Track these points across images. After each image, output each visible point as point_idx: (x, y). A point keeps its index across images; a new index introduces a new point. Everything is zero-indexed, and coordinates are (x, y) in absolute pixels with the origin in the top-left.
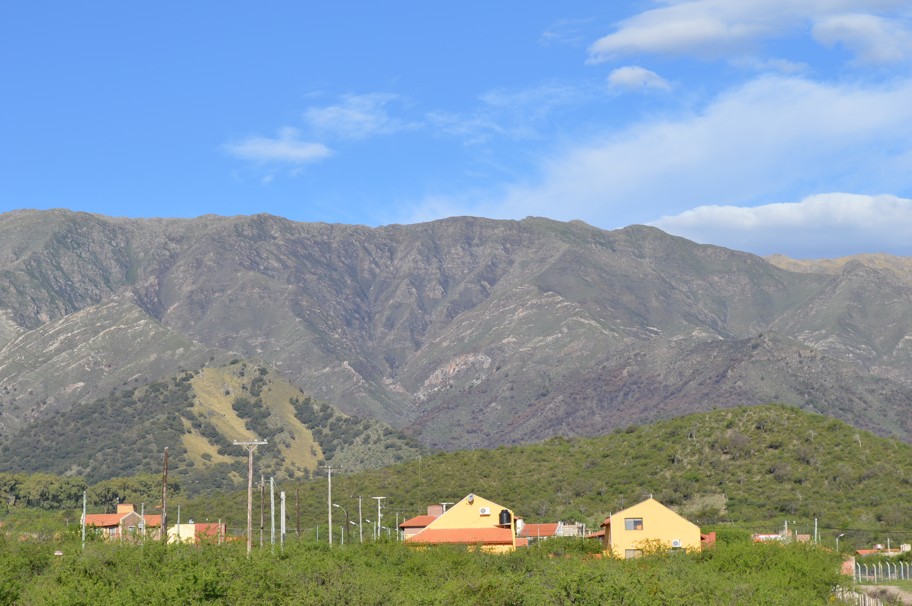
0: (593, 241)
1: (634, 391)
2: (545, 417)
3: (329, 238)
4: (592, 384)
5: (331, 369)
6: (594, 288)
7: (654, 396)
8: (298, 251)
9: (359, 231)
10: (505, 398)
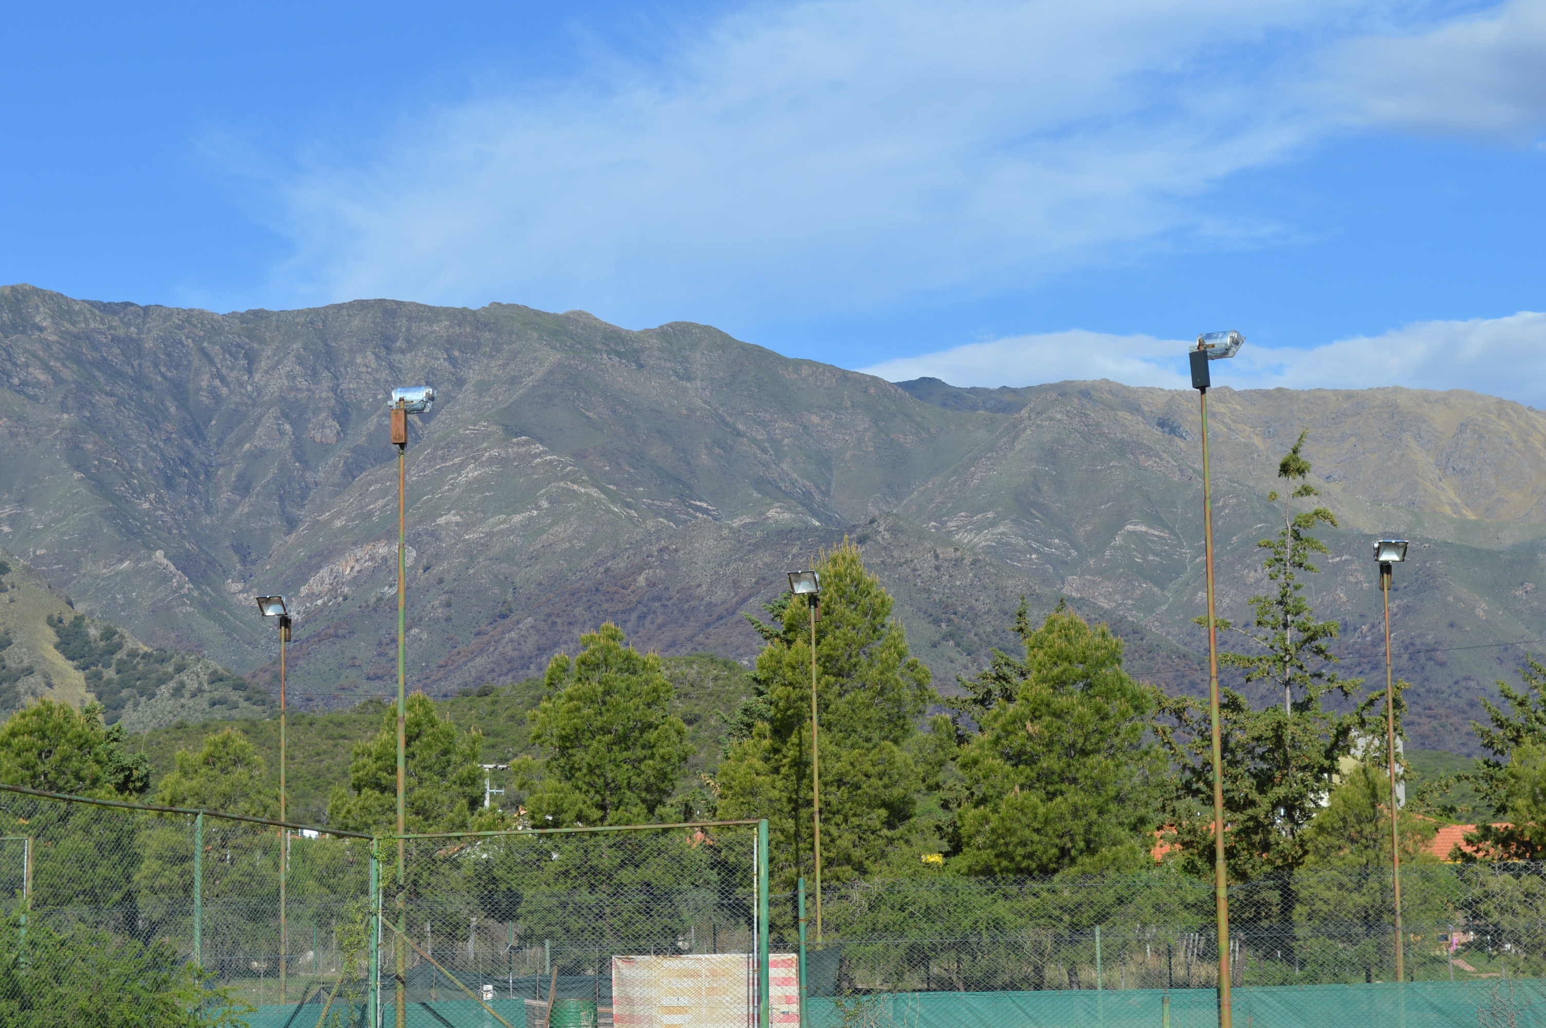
0: (605, 348)
1: (655, 612)
2: (501, 654)
3: (140, 331)
4: (585, 599)
5: (132, 565)
6: (602, 430)
7: (688, 621)
8: (82, 353)
9: (194, 320)
10: (437, 620)
